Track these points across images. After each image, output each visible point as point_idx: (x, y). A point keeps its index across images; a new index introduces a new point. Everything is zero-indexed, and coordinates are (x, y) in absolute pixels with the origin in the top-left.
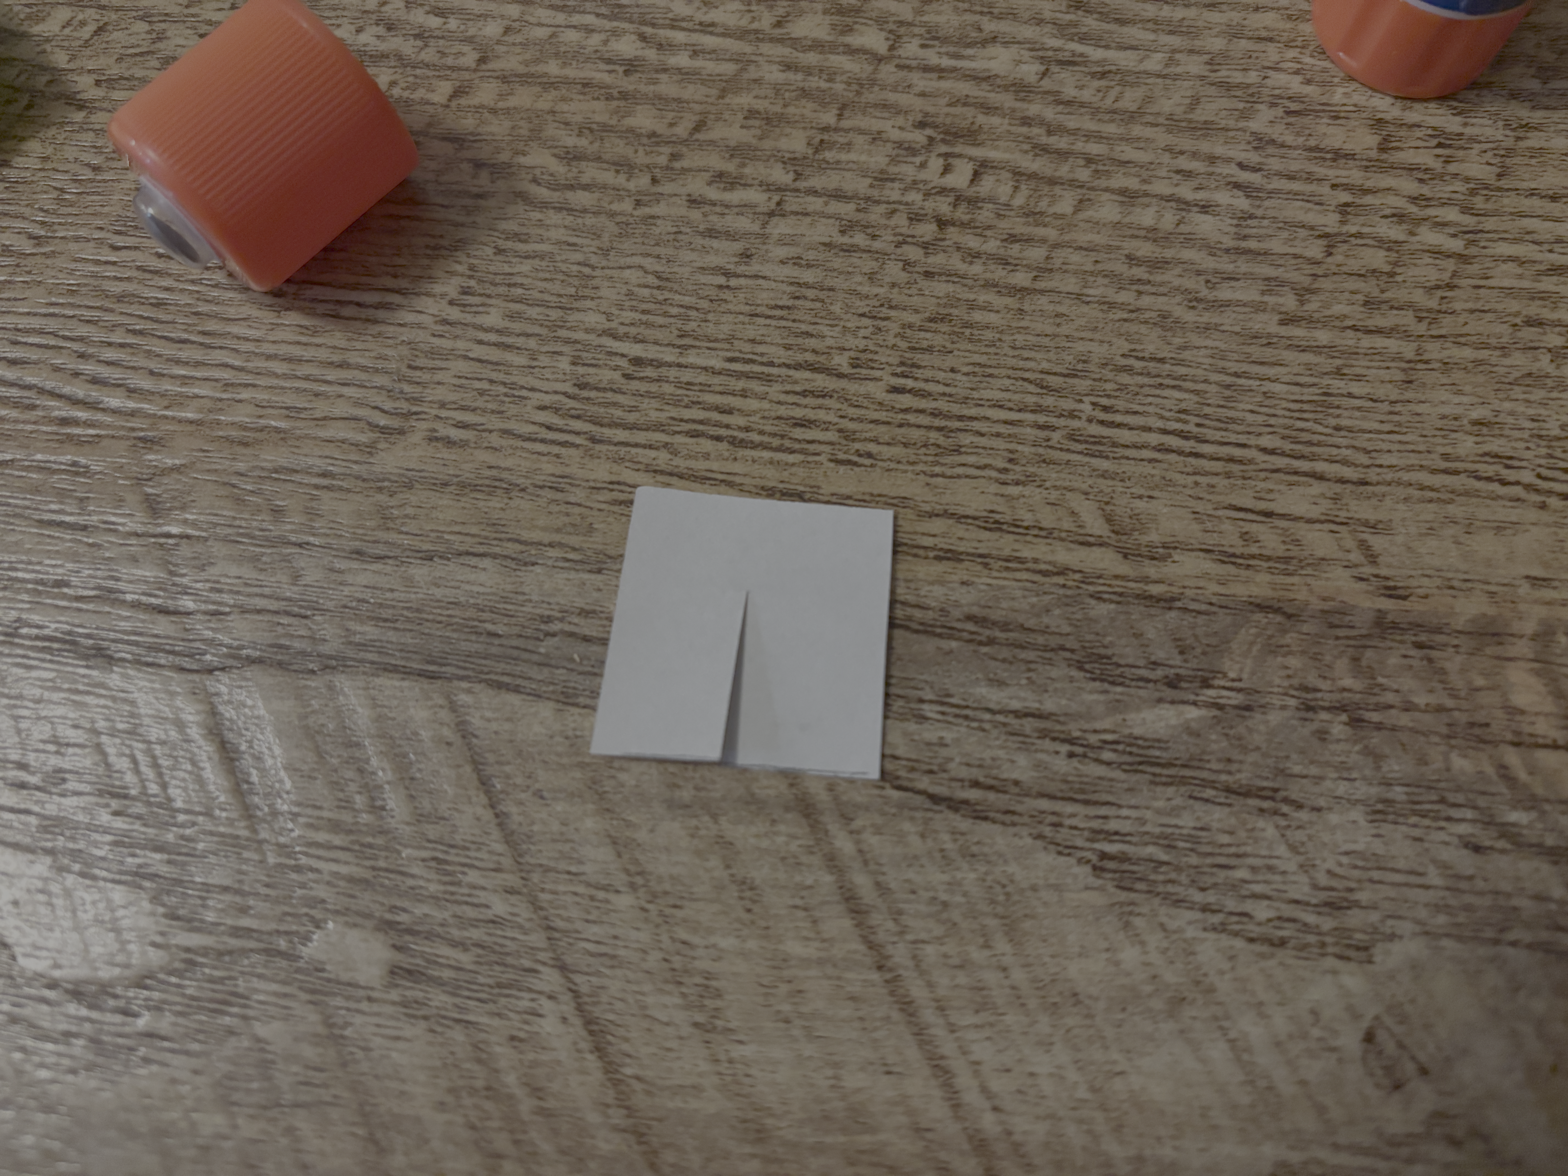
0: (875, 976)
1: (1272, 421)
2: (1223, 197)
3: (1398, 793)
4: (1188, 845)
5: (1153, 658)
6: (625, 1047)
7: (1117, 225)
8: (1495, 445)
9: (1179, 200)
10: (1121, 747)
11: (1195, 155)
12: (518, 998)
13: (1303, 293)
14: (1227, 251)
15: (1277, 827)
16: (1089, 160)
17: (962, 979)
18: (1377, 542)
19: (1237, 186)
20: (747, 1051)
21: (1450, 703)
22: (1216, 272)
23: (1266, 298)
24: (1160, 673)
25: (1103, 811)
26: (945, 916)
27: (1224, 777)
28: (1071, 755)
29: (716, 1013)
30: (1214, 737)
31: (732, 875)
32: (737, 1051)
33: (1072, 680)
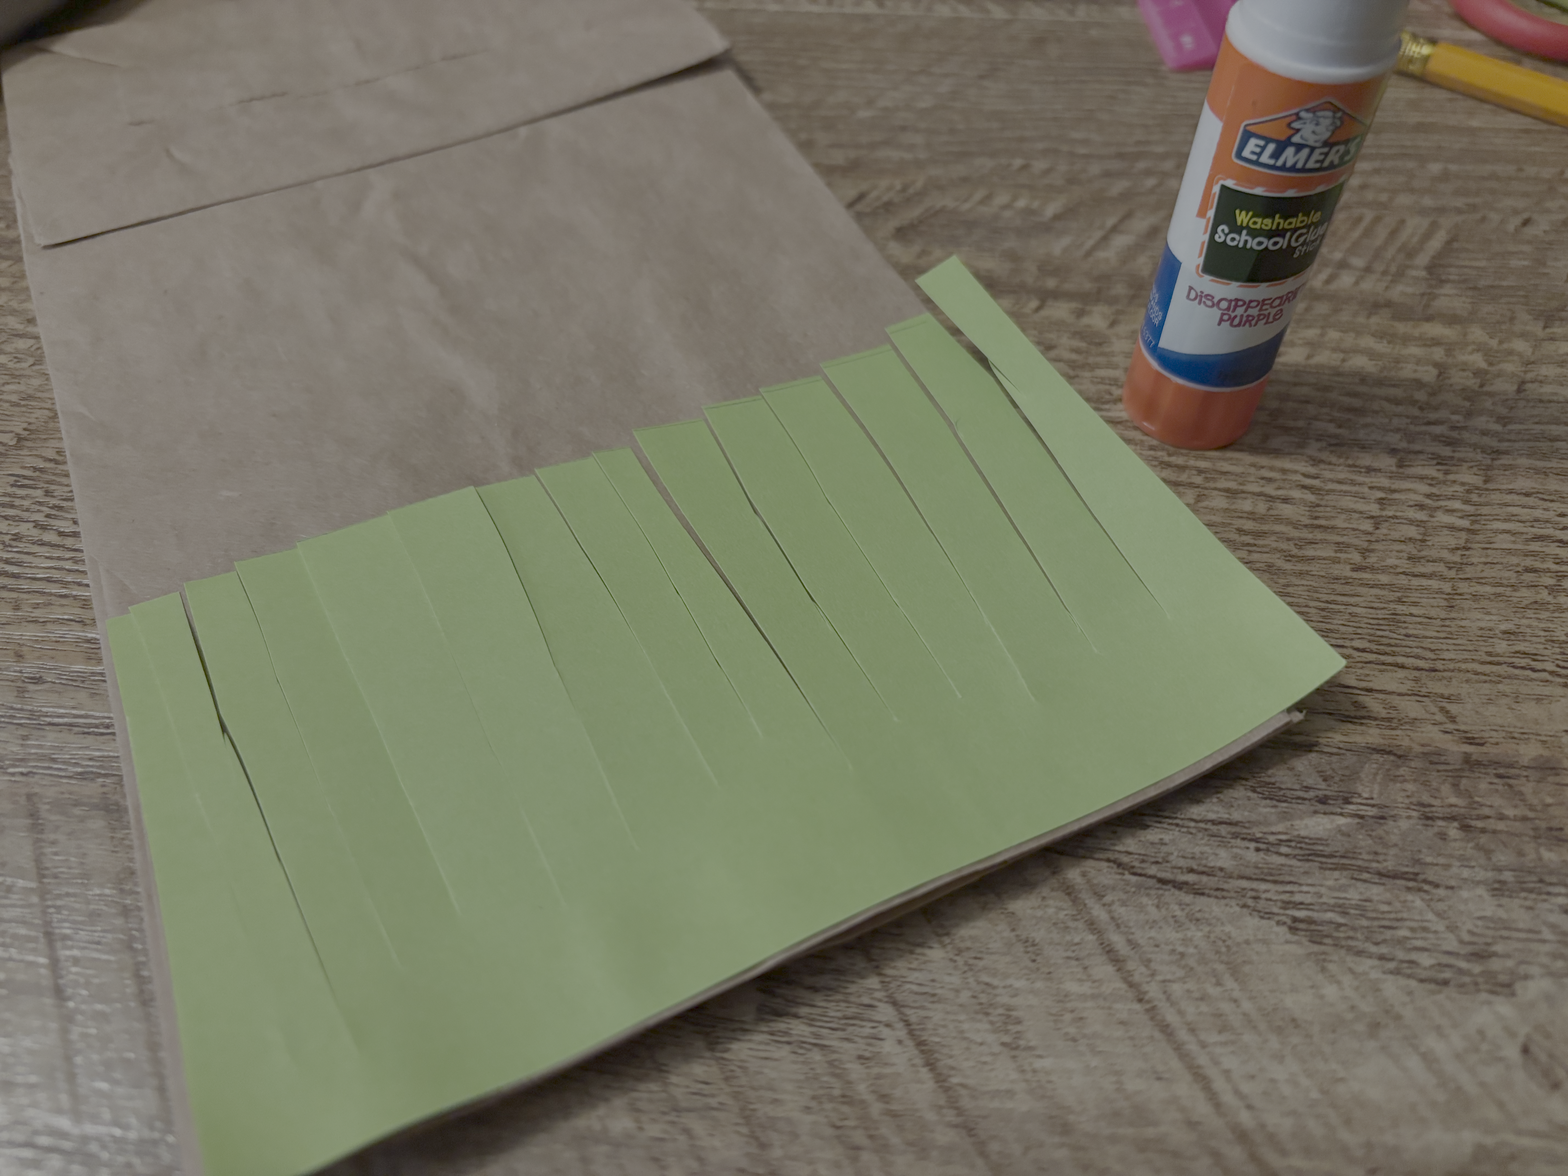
0: (1137, 1006)
1: (1359, 631)
2: (1296, 494)
3: (1508, 876)
4: (1357, 912)
5: (1305, 784)
6: (950, 1062)
7: (1226, 510)
8: (1521, 647)
9: (1265, 495)
10: (1293, 844)
11: (1272, 469)
12: (862, 1027)
13: (1364, 552)
14: (1306, 526)
15: (1423, 900)
16: (1200, 471)
17: (1204, 1008)
18: (1453, 708)
19: (1304, 487)
20: (1046, 1063)
21: (1531, 815)
22: (1300, 539)
23: (1338, 555)
24: (1311, 794)
25: (1289, 888)
26: (1183, 963)
27: (1374, 865)
28: (1258, 850)
29: (1018, 1035)
30: (1361, 837)
31: (1017, 936)
32: (1038, 1064)
33: (1249, 799)
